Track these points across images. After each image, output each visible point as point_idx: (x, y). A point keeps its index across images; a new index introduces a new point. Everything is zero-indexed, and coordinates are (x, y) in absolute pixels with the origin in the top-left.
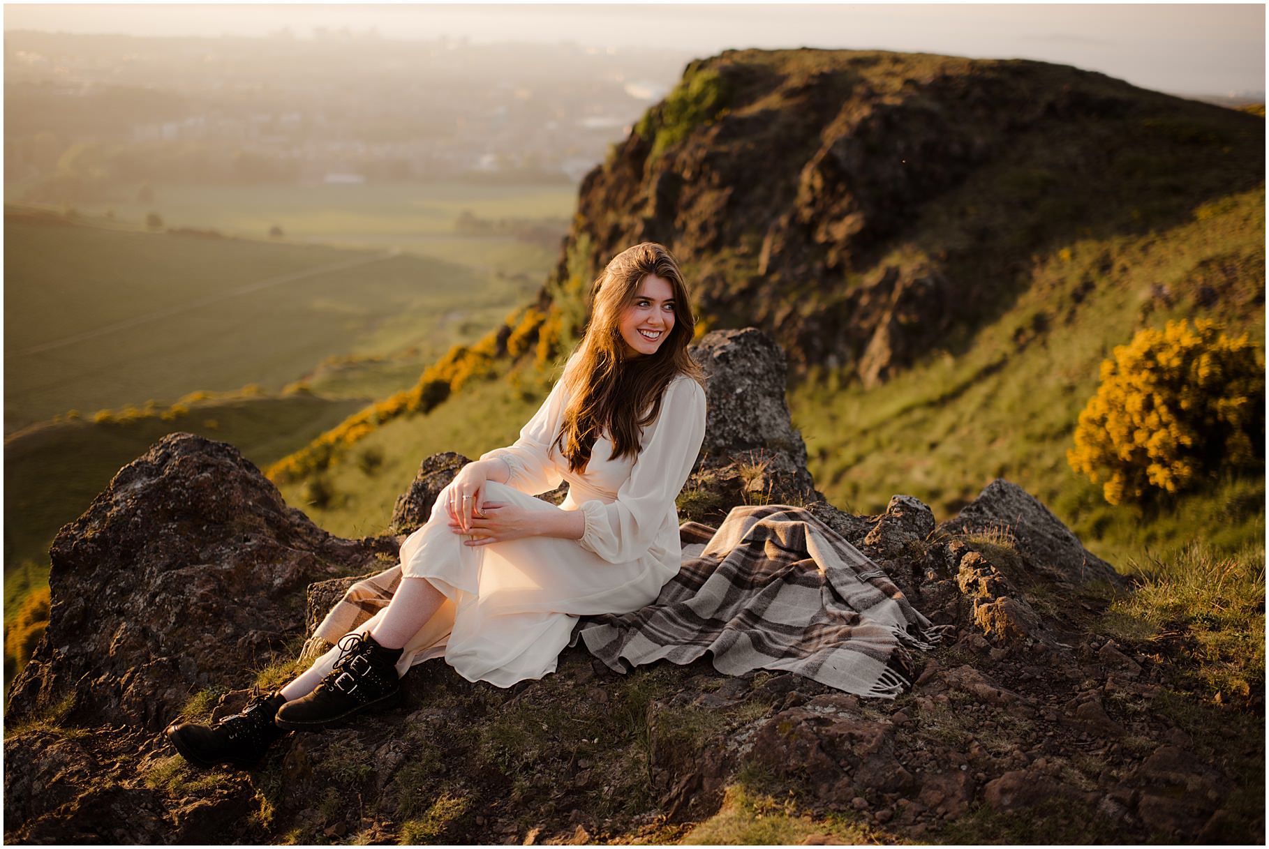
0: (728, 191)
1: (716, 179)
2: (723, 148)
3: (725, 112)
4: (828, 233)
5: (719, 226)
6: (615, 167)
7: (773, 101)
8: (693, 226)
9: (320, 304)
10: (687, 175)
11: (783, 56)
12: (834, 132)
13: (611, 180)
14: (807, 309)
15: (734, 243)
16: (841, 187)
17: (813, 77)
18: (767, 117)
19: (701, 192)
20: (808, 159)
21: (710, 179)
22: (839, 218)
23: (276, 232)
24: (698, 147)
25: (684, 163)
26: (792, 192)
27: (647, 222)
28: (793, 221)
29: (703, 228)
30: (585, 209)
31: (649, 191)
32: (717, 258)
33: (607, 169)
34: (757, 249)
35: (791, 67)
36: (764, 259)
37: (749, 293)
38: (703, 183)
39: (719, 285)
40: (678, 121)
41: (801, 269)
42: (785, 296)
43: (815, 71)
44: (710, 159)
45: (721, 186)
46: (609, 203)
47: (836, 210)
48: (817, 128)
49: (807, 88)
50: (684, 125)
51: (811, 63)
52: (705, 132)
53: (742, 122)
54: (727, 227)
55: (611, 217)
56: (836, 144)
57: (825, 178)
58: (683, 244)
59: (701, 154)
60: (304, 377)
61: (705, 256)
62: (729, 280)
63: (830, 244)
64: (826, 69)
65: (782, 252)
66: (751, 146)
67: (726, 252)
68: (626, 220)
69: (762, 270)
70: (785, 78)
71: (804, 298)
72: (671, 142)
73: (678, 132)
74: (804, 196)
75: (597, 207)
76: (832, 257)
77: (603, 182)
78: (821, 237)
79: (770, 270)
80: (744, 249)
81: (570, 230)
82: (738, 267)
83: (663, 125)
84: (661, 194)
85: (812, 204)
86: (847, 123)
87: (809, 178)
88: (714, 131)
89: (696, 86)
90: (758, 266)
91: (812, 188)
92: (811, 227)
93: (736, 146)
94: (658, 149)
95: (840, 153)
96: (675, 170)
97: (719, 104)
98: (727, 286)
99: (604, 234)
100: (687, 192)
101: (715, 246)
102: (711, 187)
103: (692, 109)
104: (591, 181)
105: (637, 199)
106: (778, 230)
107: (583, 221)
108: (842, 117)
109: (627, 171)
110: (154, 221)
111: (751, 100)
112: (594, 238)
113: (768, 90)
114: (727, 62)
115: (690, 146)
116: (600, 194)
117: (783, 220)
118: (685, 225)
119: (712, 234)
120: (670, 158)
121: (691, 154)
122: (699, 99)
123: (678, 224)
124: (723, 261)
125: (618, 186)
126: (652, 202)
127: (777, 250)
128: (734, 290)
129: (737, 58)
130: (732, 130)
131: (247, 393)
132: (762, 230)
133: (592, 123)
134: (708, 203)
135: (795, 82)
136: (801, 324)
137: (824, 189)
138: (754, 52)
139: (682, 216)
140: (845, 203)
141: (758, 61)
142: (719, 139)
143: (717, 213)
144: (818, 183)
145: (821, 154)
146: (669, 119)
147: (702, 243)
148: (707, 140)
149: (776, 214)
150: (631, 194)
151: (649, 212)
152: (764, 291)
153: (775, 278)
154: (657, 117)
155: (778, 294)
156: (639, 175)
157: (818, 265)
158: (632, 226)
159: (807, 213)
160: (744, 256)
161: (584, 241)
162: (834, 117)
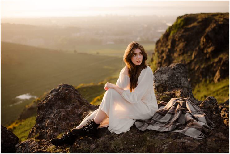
0: (185, 43)
1: (183, 40)
2: (185, 34)
3: (185, 27)
4: (207, 51)
5: (184, 50)
6: (163, 38)
7: (195, 24)
8: (178, 50)
9: (106, 67)
10: (177, 39)
11: (197, 15)
12: (208, 30)
13: (162, 41)
14: (202, 66)
15: (187, 53)
16: (210, 41)
17: (203, 18)
18: (194, 27)
19: (180, 43)
20: (202, 35)
21: (182, 40)
22: (209, 47)
23: (98, 53)
24: (179, 34)
25: (177, 37)
26: (199, 42)
27: (169, 49)
28: (199, 48)
29: (180, 50)
30: (157, 47)
31: (169, 43)
32: (183, 56)
33: (161, 39)
34: (192, 54)
35: (199, 17)
36: (193, 56)
37: (190, 63)
38: (180, 41)
39: (184, 62)
40: (175, 28)
41: (201, 58)
42: (198, 64)
43: (204, 17)
44: (182, 36)
45: (184, 41)
46: (162, 46)
47: (208, 46)
48: (205, 29)
49: (202, 21)
50: (177, 29)
51: (203, 16)
52: (181, 31)
53: (189, 28)
54: (186, 50)
55: (162, 48)
56: (208, 32)
57: (206, 39)
58: (176, 53)
59: (180, 35)
60: (102, 81)
61: (181, 56)
62: (186, 60)
63: (207, 53)
64: (206, 17)
65: (197, 55)
66: (190, 33)
67: (185, 55)
68: (165, 49)
69: (193, 58)
70: (198, 19)
71: (202, 64)
72: (174, 33)
73: (175, 31)
74: (202, 43)
75: (159, 47)
76: (208, 56)
77: (161, 42)
78: (205, 52)
79: (194, 58)
80: (189, 54)
81: (154, 52)
82: (188, 58)
83: (173, 30)
84: (172, 43)
85: (203, 44)
86: (211, 28)
87: (203, 39)
88: (183, 30)
89: (179, 21)
90: (192, 58)
91: (203, 41)
92: (203, 49)
93: (187, 33)
94: (171, 34)
95: (209, 34)
96: (175, 39)
97: (184, 25)
98: (185, 62)
99: (160, 52)
100: (177, 43)
101: (183, 54)
102: (182, 42)
103: (178, 26)
104: (158, 42)
105: (167, 45)
106: (196, 50)
107: (156, 50)
108: (210, 26)
109: (165, 39)
110: (75, 51)
111: (191, 24)
112: (158, 53)
113: (194, 22)
114: (186, 17)
115: (178, 34)
116: (160, 44)
117: (197, 48)
118: (177, 50)
119: (182, 51)
120: (174, 36)
121: (178, 35)
122: (180, 24)
123: (175, 49)
124: (184, 57)
125: (163, 42)
126: (170, 45)
127: (196, 55)
128: (187, 63)
129: (188, 16)
130: (186, 30)
131: (91, 84)
132: (193, 50)
133: (160, 31)
134: (181, 45)
135: (200, 20)
136: (201, 70)
137: (206, 42)
138: (191, 14)
139: (176, 48)
140: (210, 44)
141: (192, 16)
142: (184, 32)
143: (183, 47)
144: (205, 40)
145: (205, 34)
146: (173, 28)
147: (180, 53)
148: (181, 32)
149: (196, 47)
150: (166, 44)
151: (169, 47)
152: (193, 63)
153: (195, 60)
154: (171, 28)
155: (196, 64)
156: (167, 40)
157: (205, 57)
158: (166, 50)
159: (202, 47)
160: (189, 56)
161: (156, 54)
162: (208, 27)
